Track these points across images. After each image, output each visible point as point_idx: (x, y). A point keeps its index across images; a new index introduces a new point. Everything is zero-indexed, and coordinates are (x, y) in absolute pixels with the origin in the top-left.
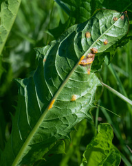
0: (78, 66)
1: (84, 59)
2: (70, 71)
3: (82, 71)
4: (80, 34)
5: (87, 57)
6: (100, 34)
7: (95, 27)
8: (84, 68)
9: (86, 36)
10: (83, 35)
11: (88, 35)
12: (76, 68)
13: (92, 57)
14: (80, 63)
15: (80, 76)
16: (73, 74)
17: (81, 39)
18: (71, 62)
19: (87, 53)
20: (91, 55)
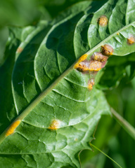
0: (73, 70)
1: (85, 61)
2: (56, 77)
3: (78, 80)
4: (90, 17)
5: (93, 59)
6: (124, 23)
7: (119, 11)
8: (83, 77)
9: (98, 23)
10: (94, 20)
11: (104, 22)
12: (68, 73)
13: (101, 61)
14: (77, 65)
15: (74, 88)
16: (62, 82)
17: (89, 24)
18: (63, 61)
19: (94, 51)
20: (101, 56)
